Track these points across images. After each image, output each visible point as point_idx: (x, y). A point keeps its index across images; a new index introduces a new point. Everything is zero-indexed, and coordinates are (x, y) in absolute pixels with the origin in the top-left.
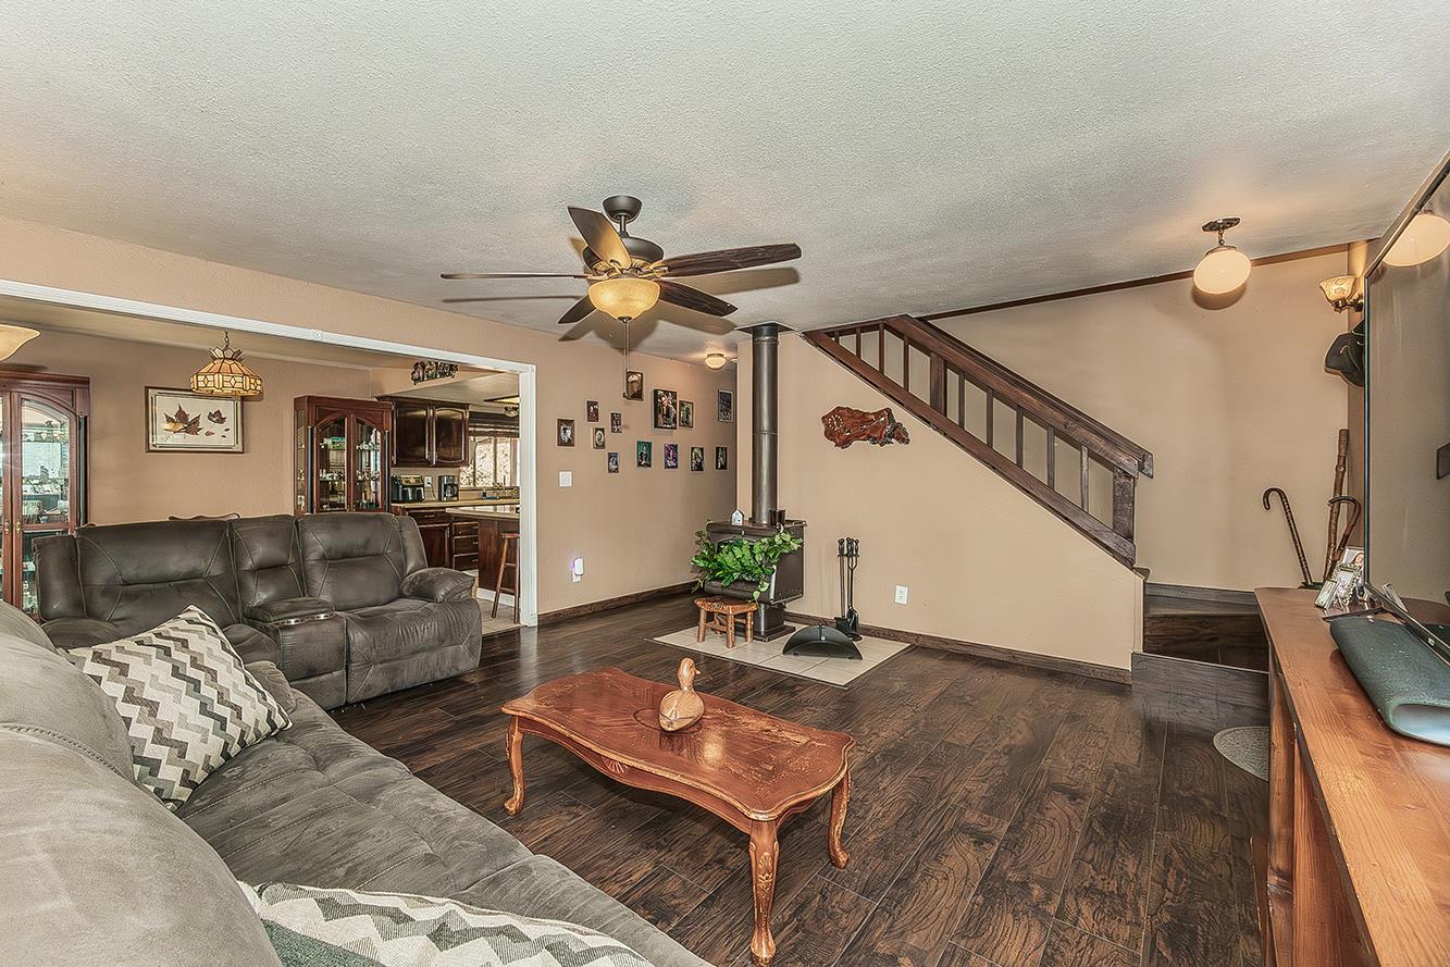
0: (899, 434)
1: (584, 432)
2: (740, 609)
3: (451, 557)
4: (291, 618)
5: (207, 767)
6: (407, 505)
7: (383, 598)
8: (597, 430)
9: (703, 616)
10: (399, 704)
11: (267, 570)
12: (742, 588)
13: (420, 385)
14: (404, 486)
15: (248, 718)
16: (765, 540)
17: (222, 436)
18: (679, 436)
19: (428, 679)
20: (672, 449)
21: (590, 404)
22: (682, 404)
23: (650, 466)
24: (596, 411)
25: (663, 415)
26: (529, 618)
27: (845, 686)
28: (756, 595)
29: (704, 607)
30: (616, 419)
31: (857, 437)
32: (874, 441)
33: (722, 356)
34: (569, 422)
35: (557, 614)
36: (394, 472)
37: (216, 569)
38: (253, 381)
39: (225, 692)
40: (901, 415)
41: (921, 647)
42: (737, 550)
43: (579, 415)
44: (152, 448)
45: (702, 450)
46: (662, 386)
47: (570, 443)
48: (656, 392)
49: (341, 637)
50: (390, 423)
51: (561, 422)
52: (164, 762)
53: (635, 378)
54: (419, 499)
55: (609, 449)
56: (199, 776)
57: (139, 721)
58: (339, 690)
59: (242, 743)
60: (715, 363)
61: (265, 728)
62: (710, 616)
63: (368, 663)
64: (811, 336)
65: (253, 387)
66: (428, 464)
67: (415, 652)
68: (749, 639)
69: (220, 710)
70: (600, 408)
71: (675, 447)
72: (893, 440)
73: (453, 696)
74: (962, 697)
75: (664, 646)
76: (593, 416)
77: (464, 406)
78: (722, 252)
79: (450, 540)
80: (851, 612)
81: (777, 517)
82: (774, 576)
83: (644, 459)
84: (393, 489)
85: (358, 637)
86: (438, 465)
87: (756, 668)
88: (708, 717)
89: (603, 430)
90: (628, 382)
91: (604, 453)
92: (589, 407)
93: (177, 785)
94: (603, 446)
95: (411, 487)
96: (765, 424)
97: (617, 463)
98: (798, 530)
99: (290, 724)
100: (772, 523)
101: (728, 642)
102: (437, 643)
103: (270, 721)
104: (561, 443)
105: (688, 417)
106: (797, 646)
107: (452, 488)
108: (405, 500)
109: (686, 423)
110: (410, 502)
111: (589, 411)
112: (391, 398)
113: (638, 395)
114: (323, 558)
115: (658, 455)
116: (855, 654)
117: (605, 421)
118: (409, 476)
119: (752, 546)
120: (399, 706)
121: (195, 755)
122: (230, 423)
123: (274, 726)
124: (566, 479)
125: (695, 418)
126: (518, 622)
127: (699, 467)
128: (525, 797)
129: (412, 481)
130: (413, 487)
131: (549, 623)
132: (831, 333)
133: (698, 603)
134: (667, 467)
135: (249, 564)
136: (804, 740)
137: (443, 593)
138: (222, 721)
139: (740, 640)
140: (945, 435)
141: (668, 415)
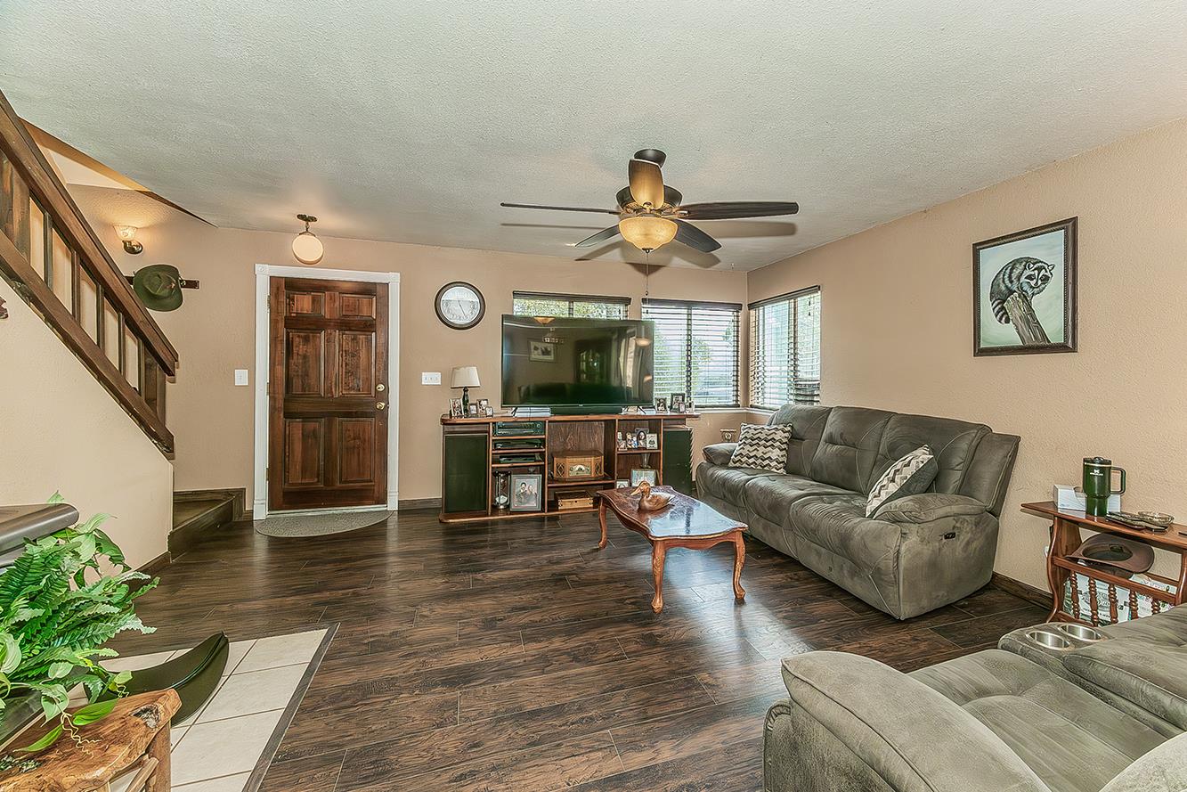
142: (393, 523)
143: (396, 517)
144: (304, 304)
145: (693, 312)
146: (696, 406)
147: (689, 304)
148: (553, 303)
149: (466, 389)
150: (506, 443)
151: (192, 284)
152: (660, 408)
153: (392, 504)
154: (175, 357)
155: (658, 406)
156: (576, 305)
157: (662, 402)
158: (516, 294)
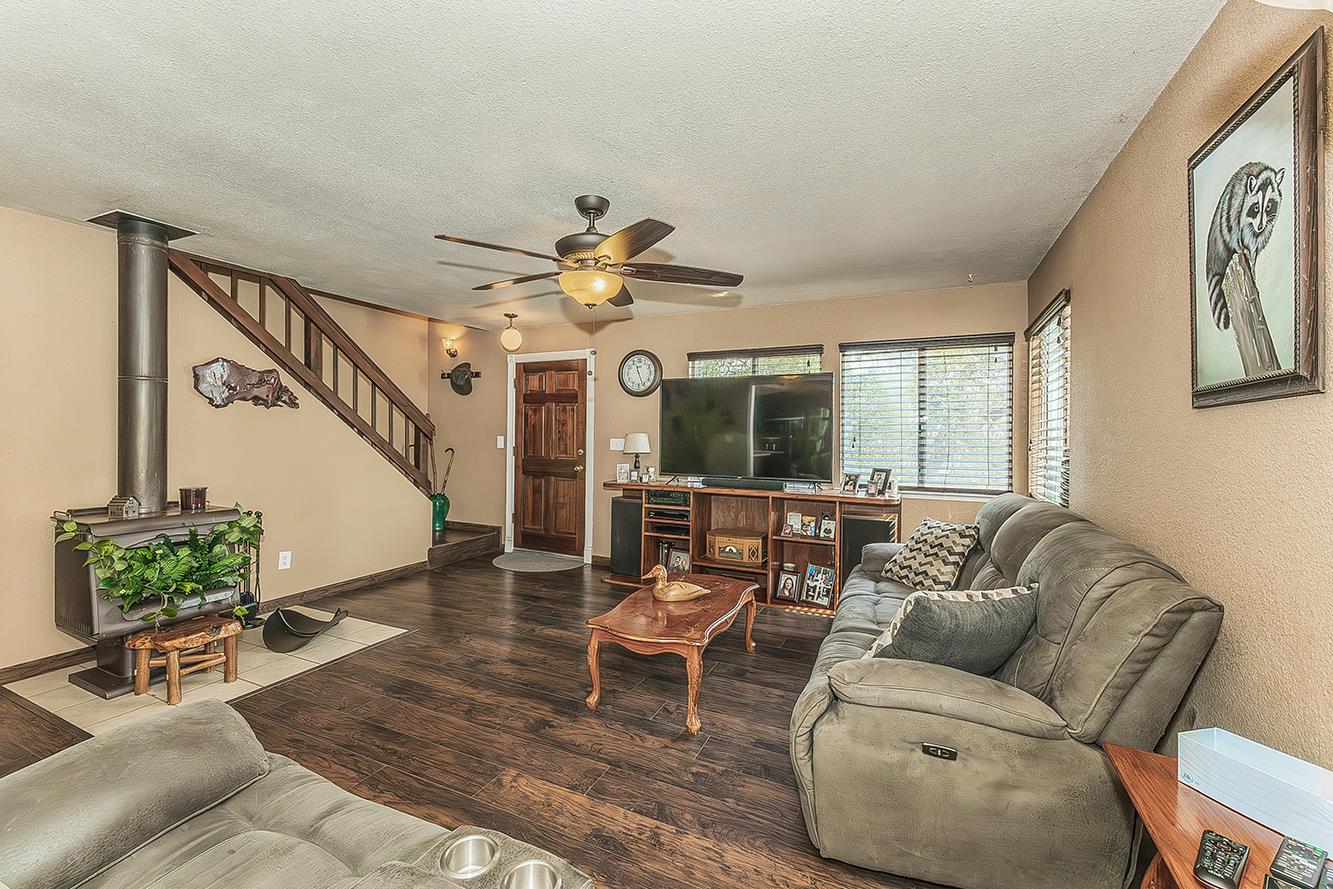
100: (185, 507)
101: (227, 675)
132: (198, 262)
142: (588, 572)
143: (590, 569)
144: (534, 383)
145: (928, 353)
146: (901, 488)
147: (922, 344)
148: (737, 362)
149: (637, 455)
150: (660, 514)
151: (477, 375)
152: (847, 488)
153: (588, 559)
154: (433, 429)
155: (846, 484)
156: (761, 361)
157: (852, 480)
158: (692, 357)
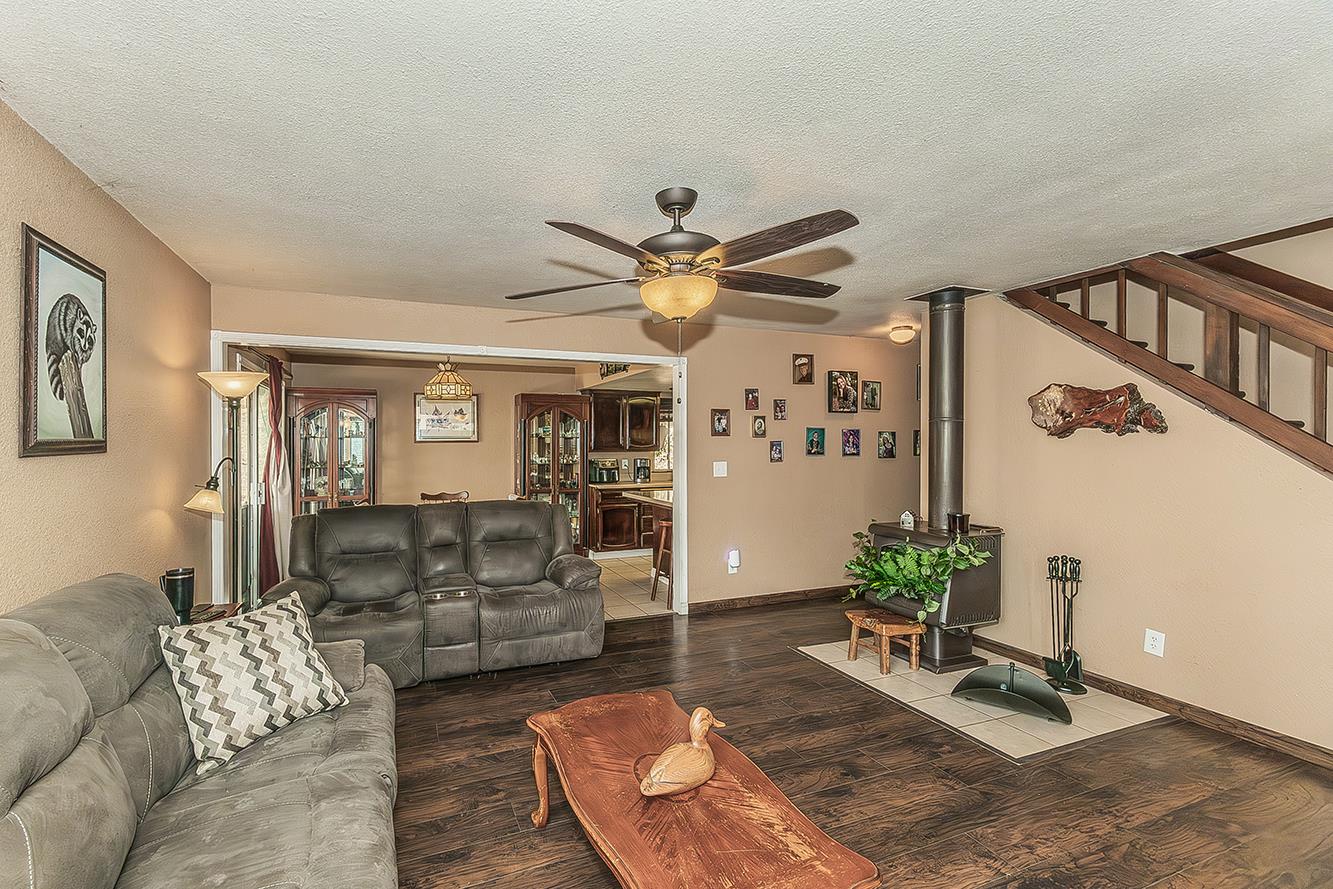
0: (1152, 421)
1: (742, 421)
2: (897, 630)
3: (640, 535)
4: (437, 592)
5: (249, 735)
6: (599, 487)
7: (529, 578)
8: (756, 418)
9: (854, 632)
10: (522, 679)
11: (443, 547)
12: (901, 606)
13: (607, 379)
14: (601, 469)
15: (297, 696)
16: (935, 551)
17: (464, 427)
18: (861, 420)
19: (551, 659)
20: (852, 437)
21: (748, 392)
22: (865, 384)
23: (823, 453)
24: (756, 399)
25: (839, 398)
26: (681, 607)
27: (1018, 760)
28: (921, 615)
29: (858, 620)
30: (779, 406)
31: (1081, 425)
32: (1108, 428)
33: (911, 328)
34: (724, 412)
35: (710, 605)
36: (593, 456)
37: (403, 545)
38: (463, 387)
39: (282, 672)
40: (1153, 392)
41: (1185, 721)
42: (900, 559)
43: (736, 405)
44: (418, 439)
45: (893, 434)
46: (837, 367)
47: (725, 432)
48: (830, 373)
49: (472, 614)
50: (589, 412)
51: (714, 412)
52: (214, 726)
53: (804, 360)
54: (614, 481)
55: (771, 437)
56: (243, 741)
57: (204, 690)
58: (471, 659)
59: (288, 715)
60: (902, 337)
61: (316, 705)
62: (864, 633)
63: (497, 639)
64: (1018, 297)
65: (463, 392)
66: (622, 448)
67: (539, 634)
68: (914, 667)
69: (272, 687)
70: (759, 395)
71: (856, 433)
72: (1139, 427)
73: (569, 679)
74: (1223, 824)
75: (806, 658)
76: (752, 401)
77: (656, 394)
78: (762, 233)
79: (639, 519)
80: (1070, 654)
81: (959, 523)
82: (947, 596)
83: (816, 444)
84: (591, 470)
85: (487, 614)
86: (631, 449)
87: (902, 708)
88: (715, 784)
89: (763, 418)
90: (795, 366)
91: (765, 442)
92: (747, 395)
93: (220, 747)
94: (764, 434)
95: (606, 469)
96: (946, 408)
97: (780, 452)
98: (992, 539)
99: (347, 702)
100: (951, 530)
101: (881, 666)
102: (557, 626)
103: (321, 698)
104: (715, 433)
105: (873, 398)
106: (970, 689)
107: (644, 471)
108: (601, 482)
109: (871, 405)
110: (606, 483)
111: (747, 399)
112: (591, 391)
113: (808, 379)
114: (485, 540)
115: (833, 442)
116: (1061, 714)
117: (766, 408)
118: (607, 459)
119: (919, 555)
120: (520, 682)
121: (240, 724)
122: (469, 417)
123: (327, 704)
124: (720, 469)
125: (884, 399)
126: (671, 608)
127: (890, 454)
128: (549, 814)
129: (609, 465)
130: (608, 470)
131: (701, 613)
132: (1048, 290)
133: (849, 615)
134: (845, 454)
135: (428, 542)
136: (805, 856)
137: (570, 581)
138: (271, 697)
139: (901, 667)
140: (1231, 420)
141: (846, 398)
